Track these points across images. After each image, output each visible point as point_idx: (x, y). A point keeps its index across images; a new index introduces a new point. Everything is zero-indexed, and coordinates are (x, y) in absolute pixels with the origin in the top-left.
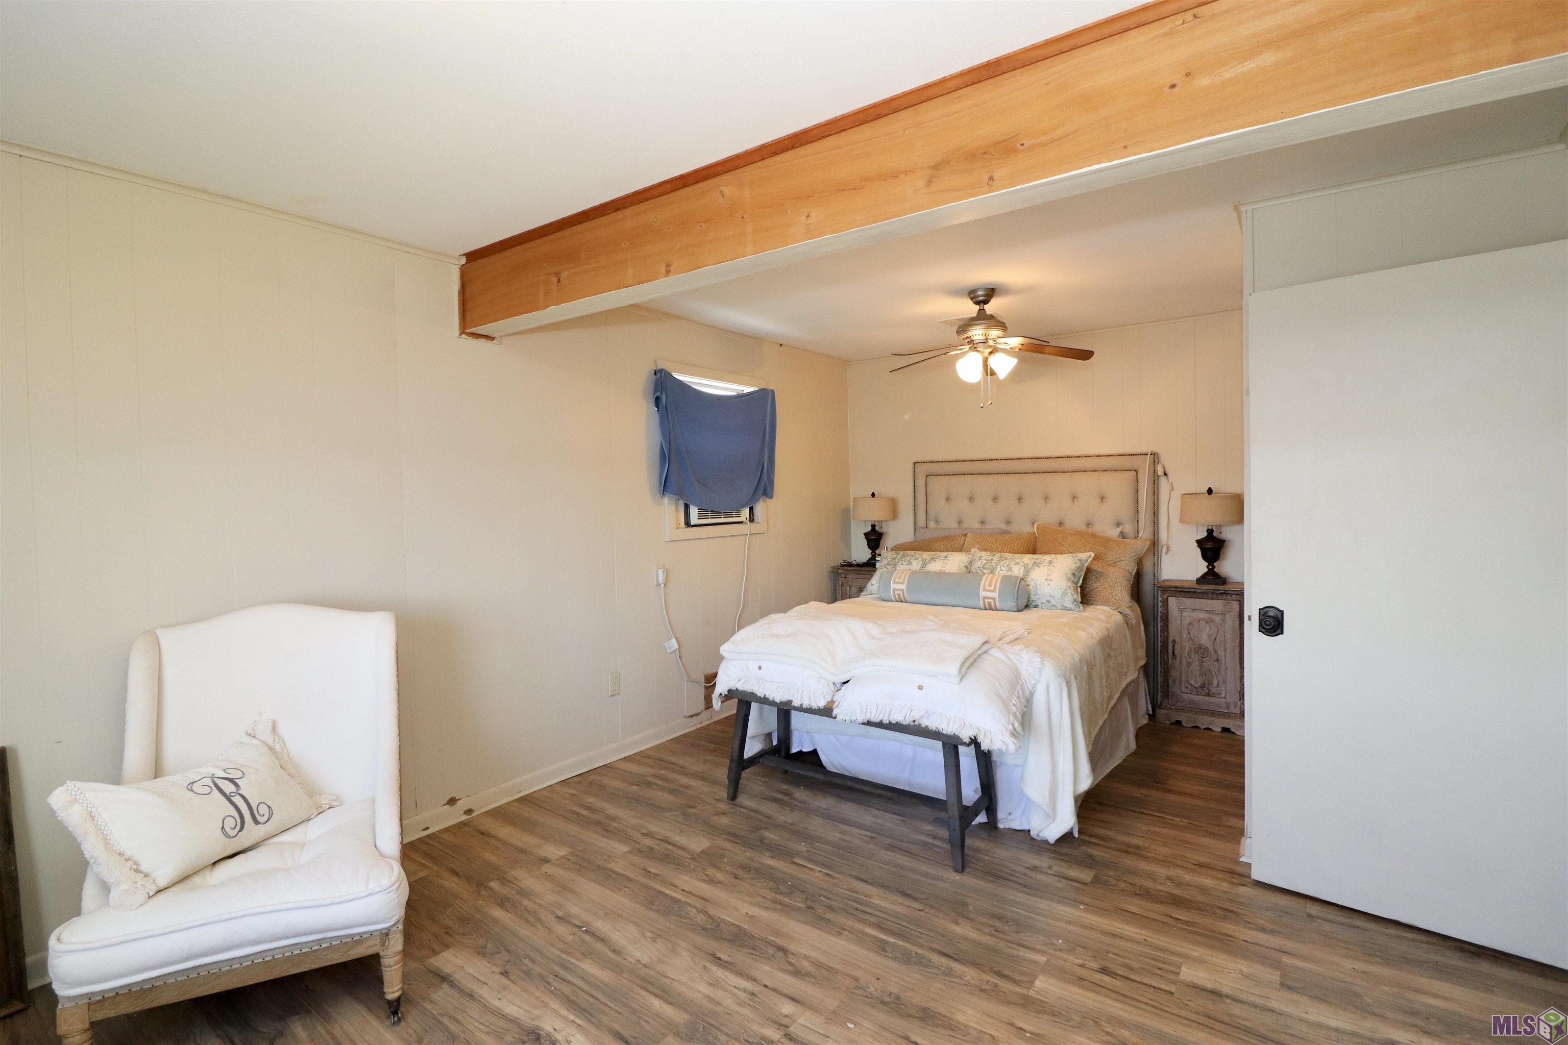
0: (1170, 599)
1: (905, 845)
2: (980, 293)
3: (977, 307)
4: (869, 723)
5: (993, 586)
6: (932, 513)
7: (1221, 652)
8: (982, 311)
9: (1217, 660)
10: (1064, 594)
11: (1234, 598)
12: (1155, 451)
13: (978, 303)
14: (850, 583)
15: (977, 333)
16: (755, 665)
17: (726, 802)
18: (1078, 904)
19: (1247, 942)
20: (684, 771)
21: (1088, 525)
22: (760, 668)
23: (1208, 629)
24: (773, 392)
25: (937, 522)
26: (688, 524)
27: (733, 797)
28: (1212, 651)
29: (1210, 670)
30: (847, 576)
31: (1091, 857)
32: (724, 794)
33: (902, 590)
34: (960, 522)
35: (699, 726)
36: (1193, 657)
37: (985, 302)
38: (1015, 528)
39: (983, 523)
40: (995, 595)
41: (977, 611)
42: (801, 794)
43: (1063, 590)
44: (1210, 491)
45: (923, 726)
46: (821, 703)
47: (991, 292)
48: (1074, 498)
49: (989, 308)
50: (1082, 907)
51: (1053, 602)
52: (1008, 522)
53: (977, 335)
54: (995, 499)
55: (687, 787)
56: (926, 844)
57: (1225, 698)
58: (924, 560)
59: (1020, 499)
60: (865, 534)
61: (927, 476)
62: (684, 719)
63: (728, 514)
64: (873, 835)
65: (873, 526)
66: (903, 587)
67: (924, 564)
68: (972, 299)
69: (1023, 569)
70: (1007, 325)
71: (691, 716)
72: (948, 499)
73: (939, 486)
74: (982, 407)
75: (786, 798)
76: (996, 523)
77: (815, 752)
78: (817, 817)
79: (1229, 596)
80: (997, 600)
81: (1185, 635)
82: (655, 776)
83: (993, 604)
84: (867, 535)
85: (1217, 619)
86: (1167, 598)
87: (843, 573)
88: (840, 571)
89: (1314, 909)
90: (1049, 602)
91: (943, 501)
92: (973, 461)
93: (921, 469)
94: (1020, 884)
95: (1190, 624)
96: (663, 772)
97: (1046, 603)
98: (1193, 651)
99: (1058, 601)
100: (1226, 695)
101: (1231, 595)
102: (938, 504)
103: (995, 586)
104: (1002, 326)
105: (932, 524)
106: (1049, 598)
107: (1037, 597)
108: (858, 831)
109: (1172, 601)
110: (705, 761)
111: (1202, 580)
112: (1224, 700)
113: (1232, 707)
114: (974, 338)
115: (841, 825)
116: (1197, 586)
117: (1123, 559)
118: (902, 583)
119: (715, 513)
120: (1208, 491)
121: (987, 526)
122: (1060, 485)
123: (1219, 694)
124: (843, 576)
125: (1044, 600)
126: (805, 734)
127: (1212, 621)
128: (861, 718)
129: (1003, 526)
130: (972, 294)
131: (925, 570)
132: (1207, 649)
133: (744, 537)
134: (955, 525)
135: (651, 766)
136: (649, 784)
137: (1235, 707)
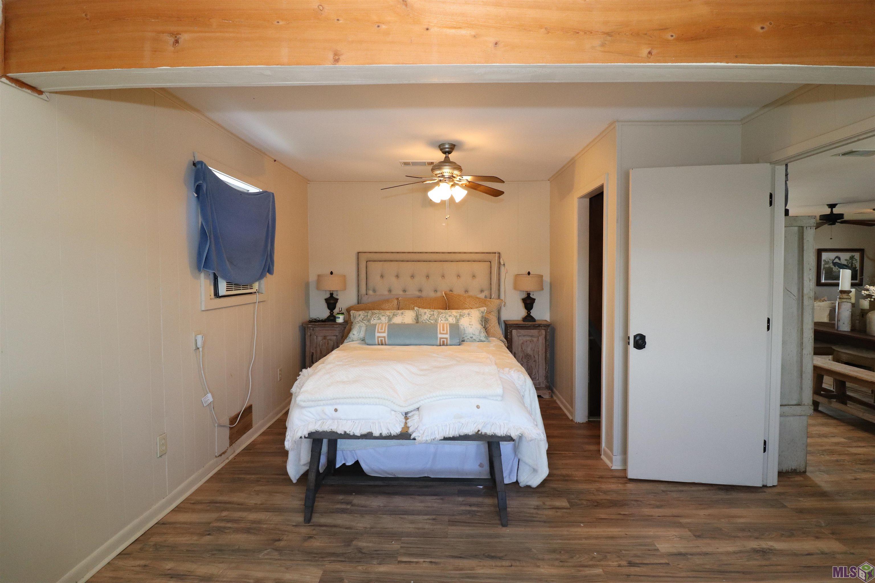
0: (513, 331)
1: (457, 517)
2: (447, 146)
3: (444, 155)
4: (445, 439)
5: (445, 330)
6: (371, 284)
7: (536, 357)
8: (447, 158)
9: (535, 361)
10: (480, 332)
11: (543, 328)
12: (499, 251)
13: (444, 153)
14: (316, 334)
15: (447, 171)
16: (332, 408)
17: (305, 526)
18: (580, 524)
19: (660, 516)
20: (243, 507)
21: (466, 291)
22: (336, 410)
23: (531, 345)
24: (273, 194)
25: (374, 291)
26: (217, 295)
27: (308, 520)
28: (532, 356)
29: (532, 367)
30: (315, 329)
31: (554, 489)
32: (300, 518)
33: (384, 337)
34: (390, 291)
35: (227, 461)
36: (524, 360)
37: (449, 152)
38: (424, 294)
39: (404, 291)
40: (447, 336)
41: (435, 347)
42: (359, 500)
43: (479, 330)
44: (529, 273)
45: (483, 433)
46: (396, 430)
47: (453, 147)
48: (458, 276)
49: (453, 156)
50: (582, 525)
51: (474, 337)
52: (420, 291)
53: (446, 173)
54: (412, 276)
55: (259, 522)
56: (469, 512)
57: (538, 380)
58: (389, 316)
59: (428, 276)
60: (325, 299)
61: (367, 262)
62: (215, 459)
63: (245, 287)
64: (434, 517)
65: (332, 294)
66: (385, 335)
67: (390, 319)
68: (441, 150)
69: (454, 319)
70: (462, 168)
71: (221, 455)
72: (382, 276)
73: (376, 268)
74: (447, 219)
75: (349, 507)
76: (413, 292)
77: (357, 463)
78: (384, 516)
79: (540, 327)
80: (449, 339)
81: (520, 349)
82: (218, 520)
83: (445, 342)
84: (327, 300)
85: (535, 339)
86: (512, 331)
87: (311, 327)
88: (309, 326)
89: (662, 487)
90: (472, 338)
91: (378, 277)
92: (398, 253)
93: (363, 259)
94: (540, 521)
95: (522, 343)
96: (224, 514)
97: (470, 339)
98: (524, 357)
99: (477, 337)
100: (538, 379)
101: (542, 327)
102: (375, 280)
103: (447, 330)
104: (459, 168)
105: (371, 292)
106: (472, 336)
107: (465, 335)
108: (421, 517)
109: (514, 332)
110: (258, 493)
111: (525, 319)
112: (538, 381)
113: (542, 384)
114: (444, 174)
115: (406, 516)
116: (523, 323)
117: (493, 310)
118: (384, 332)
119: (237, 286)
120: (528, 273)
121: (407, 293)
122: (451, 269)
123: (535, 378)
124: (312, 329)
125: (469, 337)
126: (349, 452)
127: (533, 341)
128: (441, 436)
129: (418, 293)
130: (441, 148)
131: (392, 323)
132: (530, 356)
133: (253, 304)
134: (386, 293)
135: (207, 511)
136: (221, 530)
137: (543, 384)
